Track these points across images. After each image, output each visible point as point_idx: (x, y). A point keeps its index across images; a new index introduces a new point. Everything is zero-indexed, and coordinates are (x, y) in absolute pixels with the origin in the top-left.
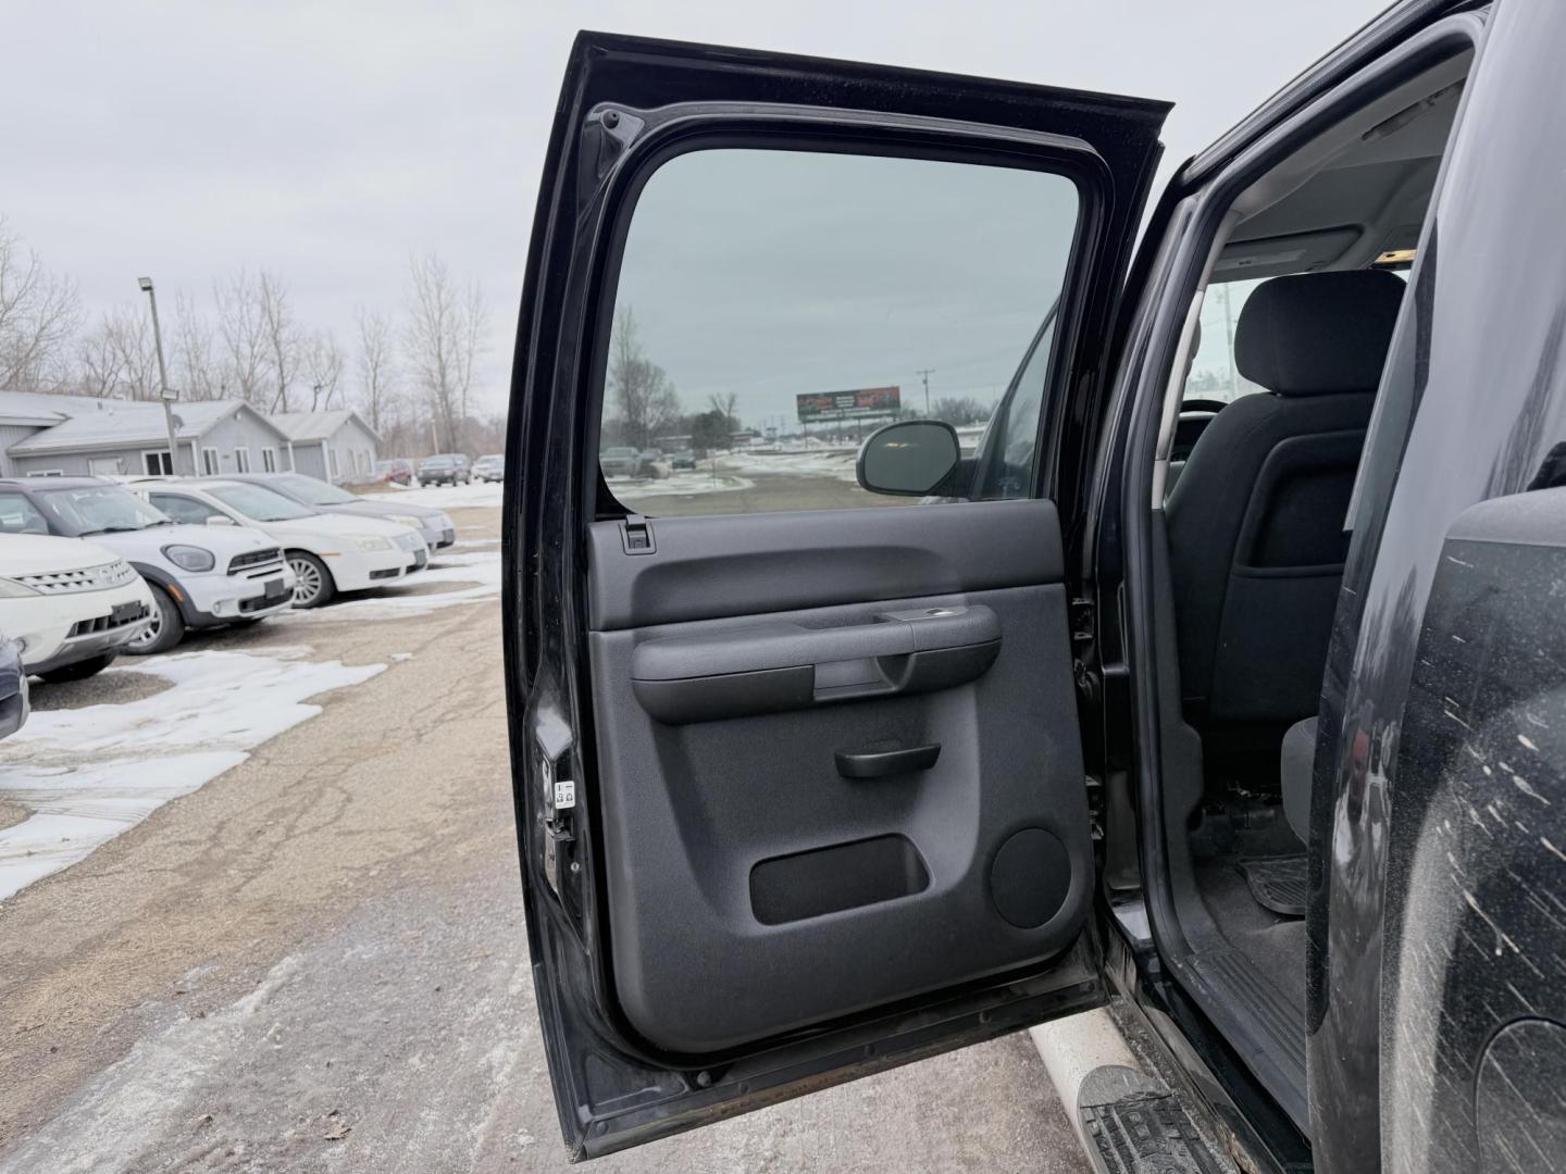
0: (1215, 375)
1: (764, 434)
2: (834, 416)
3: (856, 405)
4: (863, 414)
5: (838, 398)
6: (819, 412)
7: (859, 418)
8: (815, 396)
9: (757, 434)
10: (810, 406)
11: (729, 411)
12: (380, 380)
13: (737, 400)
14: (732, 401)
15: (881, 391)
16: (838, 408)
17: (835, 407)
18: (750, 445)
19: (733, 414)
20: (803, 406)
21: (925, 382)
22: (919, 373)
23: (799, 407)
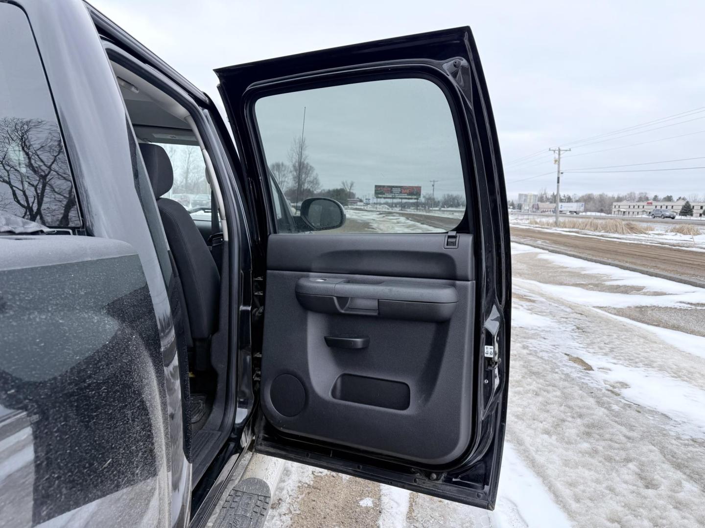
0: (571, 197)
1: (365, 201)
2: (391, 196)
3: (401, 193)
4: (404, 197)
5: (393, 189)
6: (384, 194)
7: (401, 198)
8: (384, 187)
9: (361, 201)
10: (380, 191)
11: (350, 190)
12: (191, 159)
13: (354, 185)
14: (352, 185)
15: (412, 187)
16: (393, 193)
17: (392, 192)
18: (357, 205)
19: (351, 191)
20: (378, 190)
21: (433, 186)
22: (431, 181)
23: (375, 191)
